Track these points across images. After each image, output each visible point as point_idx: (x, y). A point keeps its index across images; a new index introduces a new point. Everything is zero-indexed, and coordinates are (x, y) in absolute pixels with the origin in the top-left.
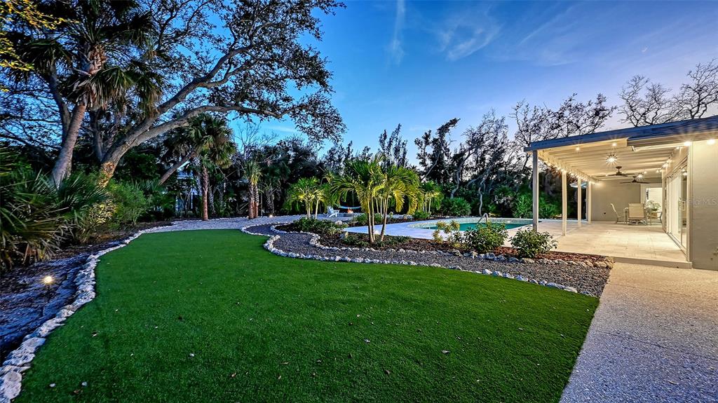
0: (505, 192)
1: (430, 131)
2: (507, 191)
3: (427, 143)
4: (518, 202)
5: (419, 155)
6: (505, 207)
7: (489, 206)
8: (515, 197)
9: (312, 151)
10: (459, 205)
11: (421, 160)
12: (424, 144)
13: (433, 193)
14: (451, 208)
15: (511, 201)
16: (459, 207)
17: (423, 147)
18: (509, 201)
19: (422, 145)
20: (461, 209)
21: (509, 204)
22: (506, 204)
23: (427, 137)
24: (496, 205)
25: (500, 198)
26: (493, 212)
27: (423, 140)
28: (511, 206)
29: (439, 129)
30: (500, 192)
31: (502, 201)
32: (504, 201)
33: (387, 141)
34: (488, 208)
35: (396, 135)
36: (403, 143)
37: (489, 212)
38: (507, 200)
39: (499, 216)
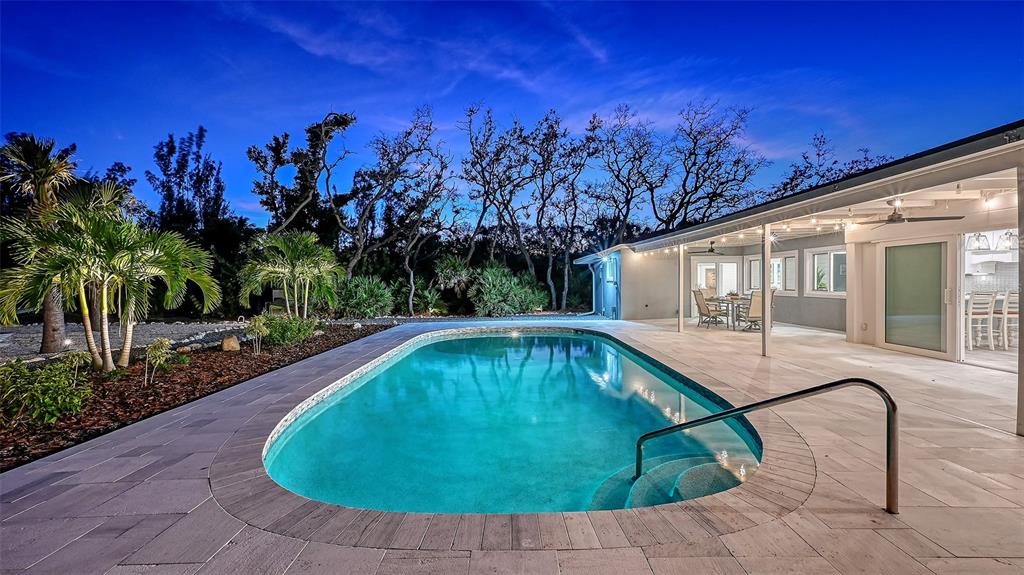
0: (456, 268)
1: (287, 136)
2: (458, 266)
3: (279, 161)
5: (258, 185)
7: (426, 293)
10: (371, 294)
11: (264, 197)
12: (270, 164)
13: (317, 265)
17: (269, 168)
18: (463, 284)
19: (265, 162)
21: (463, 291)
22: (457, 289)
23: (277, 148)
24: (438, 290)
25: (448, 278)
26: (435, 306)
27: (269, 154)
28: (470, 294)
29: (309, 131)
31: (451, 284)
32: (455, 284)
33: (174, 159)
34: (426, 298)
35: (194, 148)
36: (212, 168)
37: (427, 305)
38: (459, 281)
39: (445, 312)
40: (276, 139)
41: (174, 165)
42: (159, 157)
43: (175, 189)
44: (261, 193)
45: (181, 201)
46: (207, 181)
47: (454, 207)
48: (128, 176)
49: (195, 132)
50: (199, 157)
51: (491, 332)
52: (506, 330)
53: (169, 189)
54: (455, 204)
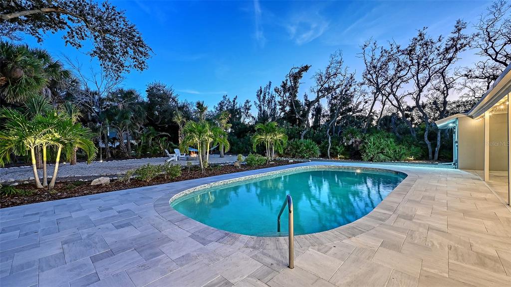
0: (353, 134)
2: (355, 133)
3: (285, 91)
4: (366, 143)
6: (353, 149)
7: (337, 147)
8: (364, 138)
9: (173, 95)
10: (307, 147)
11: (281, 107)
12: (282, 92)
13: (276, 135)
14: (299, 151)
15: (360, 143)
16: (307, 149)
18: (357, 143)
20: (310, 151)
21: (357, 146)
22: (354, 145)
23: (284, 85)
24: (344, 146)
25: (348, 139)
26: (341, 154)
27: (282, 89)
28: (359, 148)
30: (348, 133)
31: (350, 143)
32: (353, 143)
33: (262, 95)
34: (337, 150)
35: (268, 90)
36: (273, 96)
37: (337, 153)
38: (355, 141)
39: (347, 157)
40: (283, 82)
41: (262, 98)
42: (258, 96)
43: (262, 106)
44: (280, 105)
45: (264, 111)
46: (272, 102)
47: (365, 100)
48: (250, 104)
49: (268, 84)
50: (269, 93)
51: (345, 168)
52: (353, 168)
53: (260, 107)
54: (365, 98)
